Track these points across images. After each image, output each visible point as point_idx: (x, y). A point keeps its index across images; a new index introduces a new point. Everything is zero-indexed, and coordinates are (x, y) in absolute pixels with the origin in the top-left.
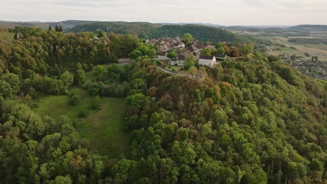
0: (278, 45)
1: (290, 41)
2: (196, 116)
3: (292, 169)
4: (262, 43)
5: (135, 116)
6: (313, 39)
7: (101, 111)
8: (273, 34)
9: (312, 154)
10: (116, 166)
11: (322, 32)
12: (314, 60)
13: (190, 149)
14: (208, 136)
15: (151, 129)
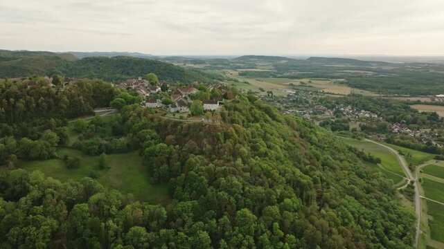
0: (231, 80)
1: (240, 74)
2: (225, 156)
3: (304, 185)
4: (214, 78)
6: (261, 72)
7: (111, 169)
8: (220, 66)
9: (311, 173)
10: (180, 209)
11: (267, 64)
12: (270, 95)
13: (236, 182)
14: (243, 170)
15: (192, 172)
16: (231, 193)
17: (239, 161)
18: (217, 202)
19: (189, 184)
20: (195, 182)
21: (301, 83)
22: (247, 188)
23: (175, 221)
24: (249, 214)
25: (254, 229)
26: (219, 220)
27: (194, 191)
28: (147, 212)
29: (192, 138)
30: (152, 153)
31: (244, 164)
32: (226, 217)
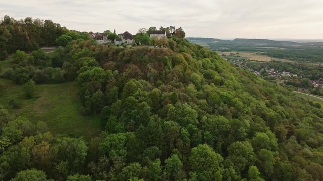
2: (174, 82)
5: (100, 92)
7: (39, 99)
10: (107, 143)
13: (189, 109)
14: (197, 97)
15: (131, 98)
16: (183, 124)
17: (191, 87)
18: (163, 135)
19: (125, 111)
20: (133, 109)
21: (231, 54)
22: (204, 118)
23: (97, 162)
24: (211, 153)
25: (221, 176)
26: (166, 161)
27: (132, 121)
28: (56, 148)
29: (134, 63)
30: (86, 79)
31: (198, 89)
32: (176, 156)
